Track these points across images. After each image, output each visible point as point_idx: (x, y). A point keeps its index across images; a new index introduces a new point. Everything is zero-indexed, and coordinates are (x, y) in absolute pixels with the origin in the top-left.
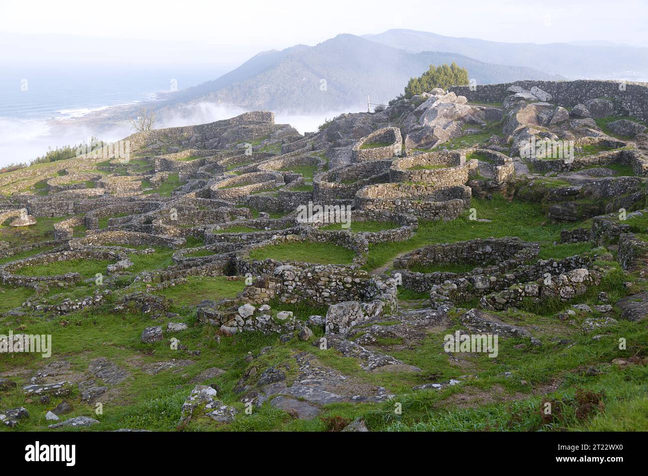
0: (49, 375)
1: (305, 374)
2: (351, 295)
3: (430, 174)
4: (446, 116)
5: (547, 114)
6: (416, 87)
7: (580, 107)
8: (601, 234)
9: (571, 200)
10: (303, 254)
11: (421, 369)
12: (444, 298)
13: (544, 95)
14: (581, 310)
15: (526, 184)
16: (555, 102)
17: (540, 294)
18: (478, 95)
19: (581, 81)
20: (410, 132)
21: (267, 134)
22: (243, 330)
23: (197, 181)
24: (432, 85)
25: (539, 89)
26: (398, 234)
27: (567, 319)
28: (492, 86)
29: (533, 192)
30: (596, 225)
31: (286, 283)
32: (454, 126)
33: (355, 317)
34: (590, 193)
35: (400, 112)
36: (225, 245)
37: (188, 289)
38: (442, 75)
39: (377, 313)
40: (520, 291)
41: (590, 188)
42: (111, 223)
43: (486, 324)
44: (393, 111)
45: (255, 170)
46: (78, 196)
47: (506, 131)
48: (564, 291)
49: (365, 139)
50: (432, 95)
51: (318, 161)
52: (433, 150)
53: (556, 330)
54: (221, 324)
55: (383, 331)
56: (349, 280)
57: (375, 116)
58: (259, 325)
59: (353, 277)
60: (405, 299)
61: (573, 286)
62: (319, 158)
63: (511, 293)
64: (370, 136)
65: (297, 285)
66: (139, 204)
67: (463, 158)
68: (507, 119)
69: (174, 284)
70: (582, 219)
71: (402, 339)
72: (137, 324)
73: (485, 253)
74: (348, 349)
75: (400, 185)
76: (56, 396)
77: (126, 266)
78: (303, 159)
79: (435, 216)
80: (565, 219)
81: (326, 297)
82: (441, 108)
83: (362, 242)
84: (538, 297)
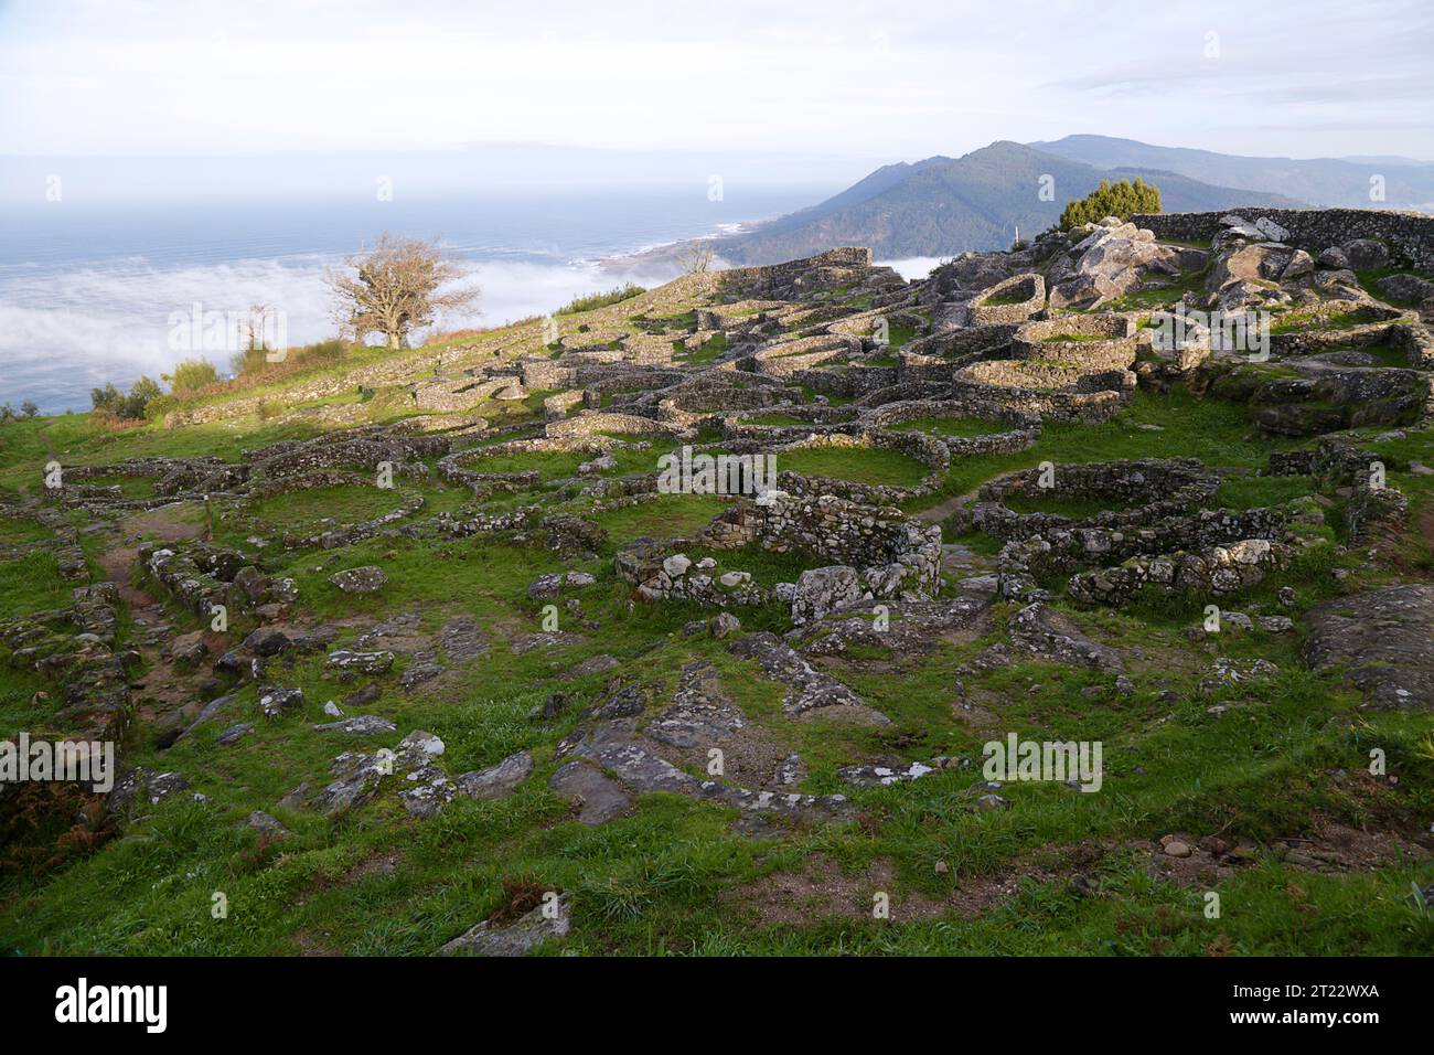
0: (386, 635)
1: (678, 708)
2: (872, 547)
3: (1074, 349)
4: (1117, 260)
5: (1279, 261)
6: (1077, 215)
7: (1334, 251)
8: (1329, 466)
9: (1297, 402)
10: (851, 466)
11: (892, 721)
12: (1020, 566)
13: (1277, 232)
14: (1233, 623)
15: (1228, 371)
16: (1294, 243)
17: (1174, 580)
18: (1173, 230)
19: (1338, 210)
20: (1059, 283)
21: (857, 280)
22: (670, 596)
23: (747, 345)
24: (1103, 213)
25: (1270, 222)
26: (1004, 441)
27: (1202, 640)
28: (1195, 216)
29: (1235, 385)
30: (1323, 450)
31: (770, 519)
32: (1130, 275)
33: (843, 594)
34: (1329, 392)
35: (1050, 252)
36: (748, 443)
37: (656, 510)
38: (1119, 198)
39: (890, 587)
40: (1140, 571)
41: (1330, 383)
42: (615, 401)
43: (1049, 638)
44: (1039, 251)
45: (824, 332)
46: (587, 361)
47: (1210, 285)
48: (1220, 577)
49: (990, 292)
50: (1101, 228)
51: (918, 323)
52: (1092, 312)
53: (1174, 660)
54: (639, 583)
55: (860, 633)
56: (870, 522)
57: (1011, 256)
58: (694, 591)
59: (878, 517)
60: (984, 553)
61: (1238, 570)
62: (921, 318)
63: (1124, 574)
64: (999, 287)
65: (788, 524)
66: (658, 375)
67: (1132, 327)
68: (1213, 266)
69: (635, 502)
70: (1309, 434)
71: (890, 651)
72: (538, 566)
73: (1133, 484)
74: (778, 665)
75: (1024, 365)
76: (365, 674)
77: (606, 466)
78: (896, 318)
79: (1071, 416)
80: (1283, 433)
81: (833, 547)
82: (1110, 246)
83: (941, 453)
84: (1170, 585)
